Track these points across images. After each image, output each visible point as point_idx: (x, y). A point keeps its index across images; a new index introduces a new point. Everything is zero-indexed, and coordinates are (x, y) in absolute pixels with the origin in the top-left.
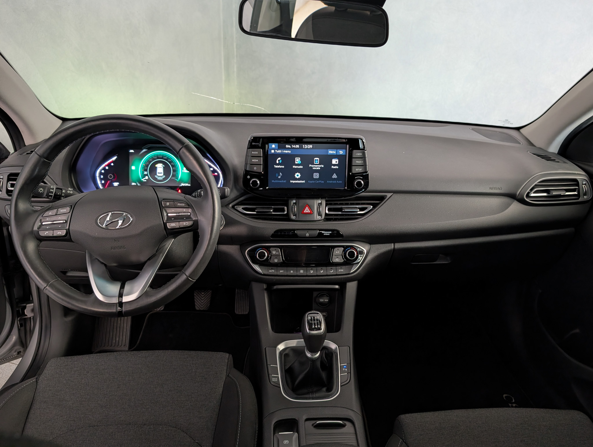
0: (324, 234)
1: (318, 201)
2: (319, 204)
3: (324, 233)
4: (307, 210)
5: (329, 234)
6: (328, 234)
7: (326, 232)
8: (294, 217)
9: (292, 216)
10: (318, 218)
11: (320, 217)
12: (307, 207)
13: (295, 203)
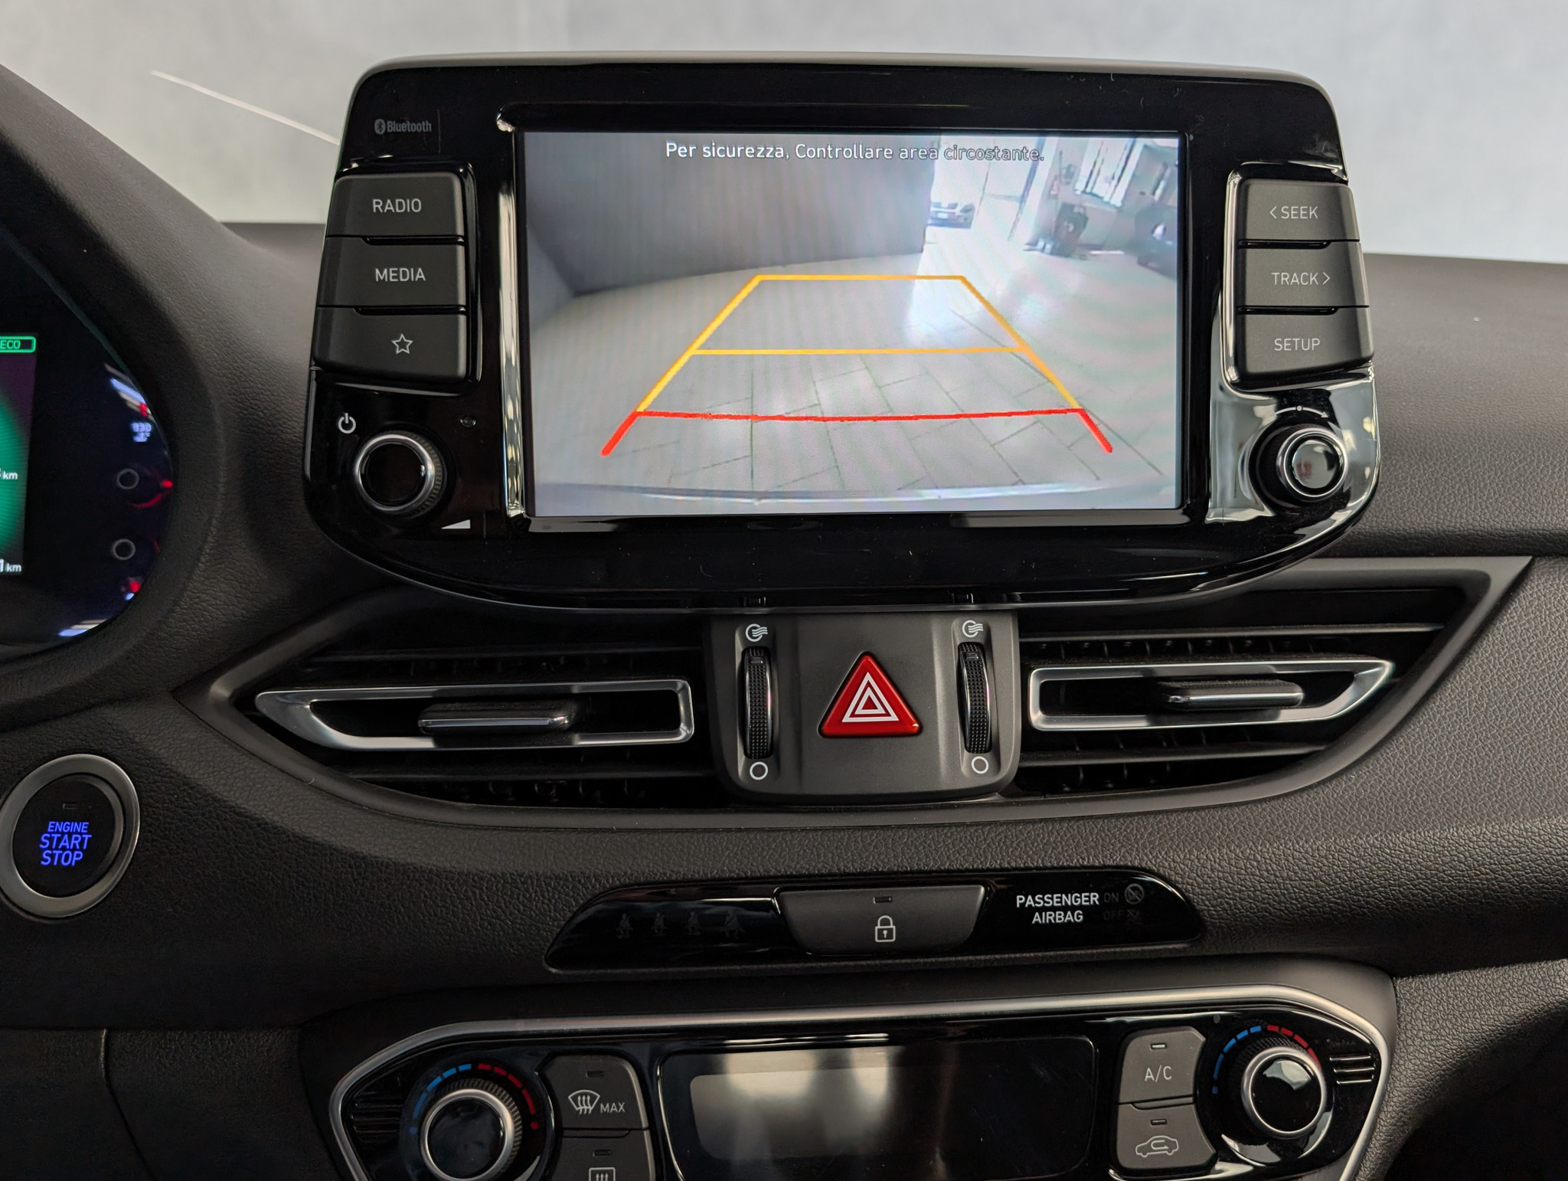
0: (1036, 918)
1: (955, 622)
2: (965, 647)
3: (1032, 910)
4: (870, 704)
5: (1078, 917)
6: (1069, 917)
7: (1055, 900)
8: (759, 771)
9: (741, 759)
10: (964, 769)
11: (980, 765)
12: (868, 677)
13: (766, 650)
